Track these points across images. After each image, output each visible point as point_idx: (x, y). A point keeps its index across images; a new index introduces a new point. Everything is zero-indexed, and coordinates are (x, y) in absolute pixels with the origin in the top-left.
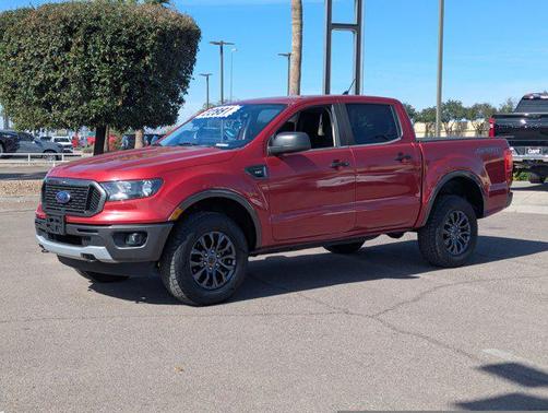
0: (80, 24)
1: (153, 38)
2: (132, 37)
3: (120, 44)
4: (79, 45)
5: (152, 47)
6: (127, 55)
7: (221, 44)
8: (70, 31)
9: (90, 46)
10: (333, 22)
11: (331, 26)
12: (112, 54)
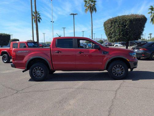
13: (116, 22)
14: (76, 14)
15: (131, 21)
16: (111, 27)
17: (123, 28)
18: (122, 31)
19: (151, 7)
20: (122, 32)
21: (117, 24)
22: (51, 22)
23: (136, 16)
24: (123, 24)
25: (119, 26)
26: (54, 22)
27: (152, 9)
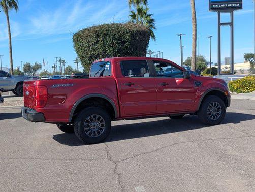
0: (101, 33)
1: (129, 36)
2: (120, 36)
3: (116, 39)
4: (101, 41)
5: (128, 39)
6: (119, 43)
7: (181, 35)
8: (98, 36)
9: (105, 41)
10: (221, 22)
11: (220, 24)
12: (113, 43)
13: (105, 35)
15: (133, 35)
17: (120, 47)
21: (108, 38)
24: (119, 39)
27: (134, 16)
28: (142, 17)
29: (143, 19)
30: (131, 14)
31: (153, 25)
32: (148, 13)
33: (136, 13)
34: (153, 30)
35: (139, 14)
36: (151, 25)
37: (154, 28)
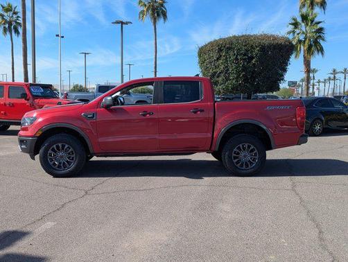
0: (224, 47)
1: (258, 50)
3: (241, 54)
5: (257, 54)
6: (244, 59)
9: (228, 57)
14: (127, 23)
15: (264, 49)
16: (218, 59)
17: (246, 63)
18: (243, 70)
19: (294, 19)
20: (244, 73)
21: (231, 53)
22: (57, 36)
23: (275, 38)
24: (245, 55)
25: (237, 59)
26: (63, 37)
27: (296, 25)
28: (307, 25)
29: (308, 28)
30: (293, 22)
31: (322, 35)
32: (317, 20)
33: (299, 20)
34: (321, 42)
35: (303, 21)
36: (320, 36)
37: (323, 40)
